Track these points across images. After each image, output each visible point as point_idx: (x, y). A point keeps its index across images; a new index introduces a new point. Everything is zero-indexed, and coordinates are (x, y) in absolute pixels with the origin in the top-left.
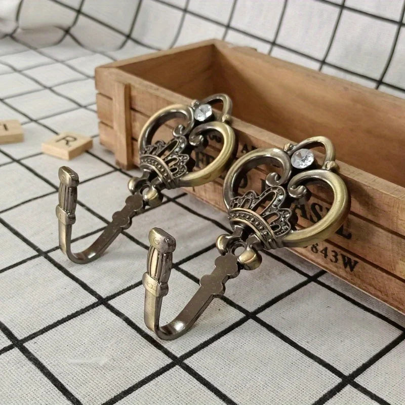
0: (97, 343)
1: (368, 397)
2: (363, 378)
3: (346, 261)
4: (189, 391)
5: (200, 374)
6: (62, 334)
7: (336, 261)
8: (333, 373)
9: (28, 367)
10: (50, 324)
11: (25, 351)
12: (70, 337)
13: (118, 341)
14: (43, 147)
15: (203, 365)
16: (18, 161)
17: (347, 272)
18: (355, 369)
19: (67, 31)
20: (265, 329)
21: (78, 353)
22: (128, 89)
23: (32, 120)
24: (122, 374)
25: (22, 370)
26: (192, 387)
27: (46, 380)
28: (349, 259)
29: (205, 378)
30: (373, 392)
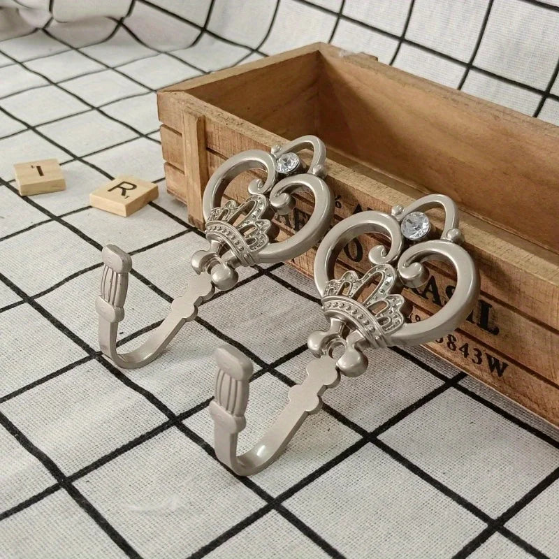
0: (169, 481)
1: (521, 549)
2: (515, 522)
3: (493, 363)
4: (289, 545)
5: (303, 521)
6: (123, 469)
7: (480, 361)
8: (477, 516)
9: (79, 515)
10: (107, 453)
11: (75, 494)
12: (134, 474)
13: (195, 478)
14: (91, 199)
15: (308, 508)
16: (58, 219)
17: (493, 377)
18: (505, 510)
19: (120, 22)
20: (388, 456)
21: (144, 496)
22: (202, 123)
23: (75, 158)
24: (201, 524)
25: (72, 519)
26: (293, 539)
27: (103, 534)
28: (497, 361)
29: (310, 527)
30: (529, 542)
